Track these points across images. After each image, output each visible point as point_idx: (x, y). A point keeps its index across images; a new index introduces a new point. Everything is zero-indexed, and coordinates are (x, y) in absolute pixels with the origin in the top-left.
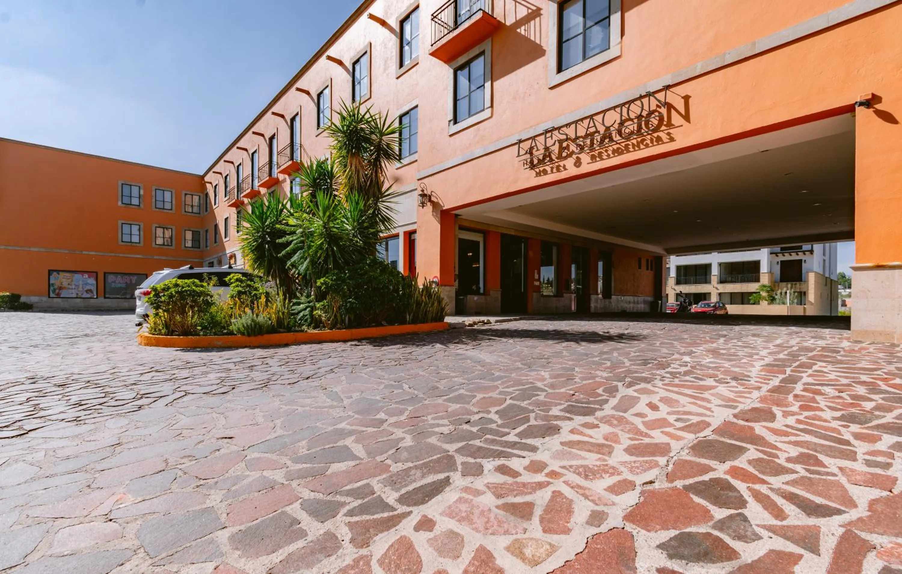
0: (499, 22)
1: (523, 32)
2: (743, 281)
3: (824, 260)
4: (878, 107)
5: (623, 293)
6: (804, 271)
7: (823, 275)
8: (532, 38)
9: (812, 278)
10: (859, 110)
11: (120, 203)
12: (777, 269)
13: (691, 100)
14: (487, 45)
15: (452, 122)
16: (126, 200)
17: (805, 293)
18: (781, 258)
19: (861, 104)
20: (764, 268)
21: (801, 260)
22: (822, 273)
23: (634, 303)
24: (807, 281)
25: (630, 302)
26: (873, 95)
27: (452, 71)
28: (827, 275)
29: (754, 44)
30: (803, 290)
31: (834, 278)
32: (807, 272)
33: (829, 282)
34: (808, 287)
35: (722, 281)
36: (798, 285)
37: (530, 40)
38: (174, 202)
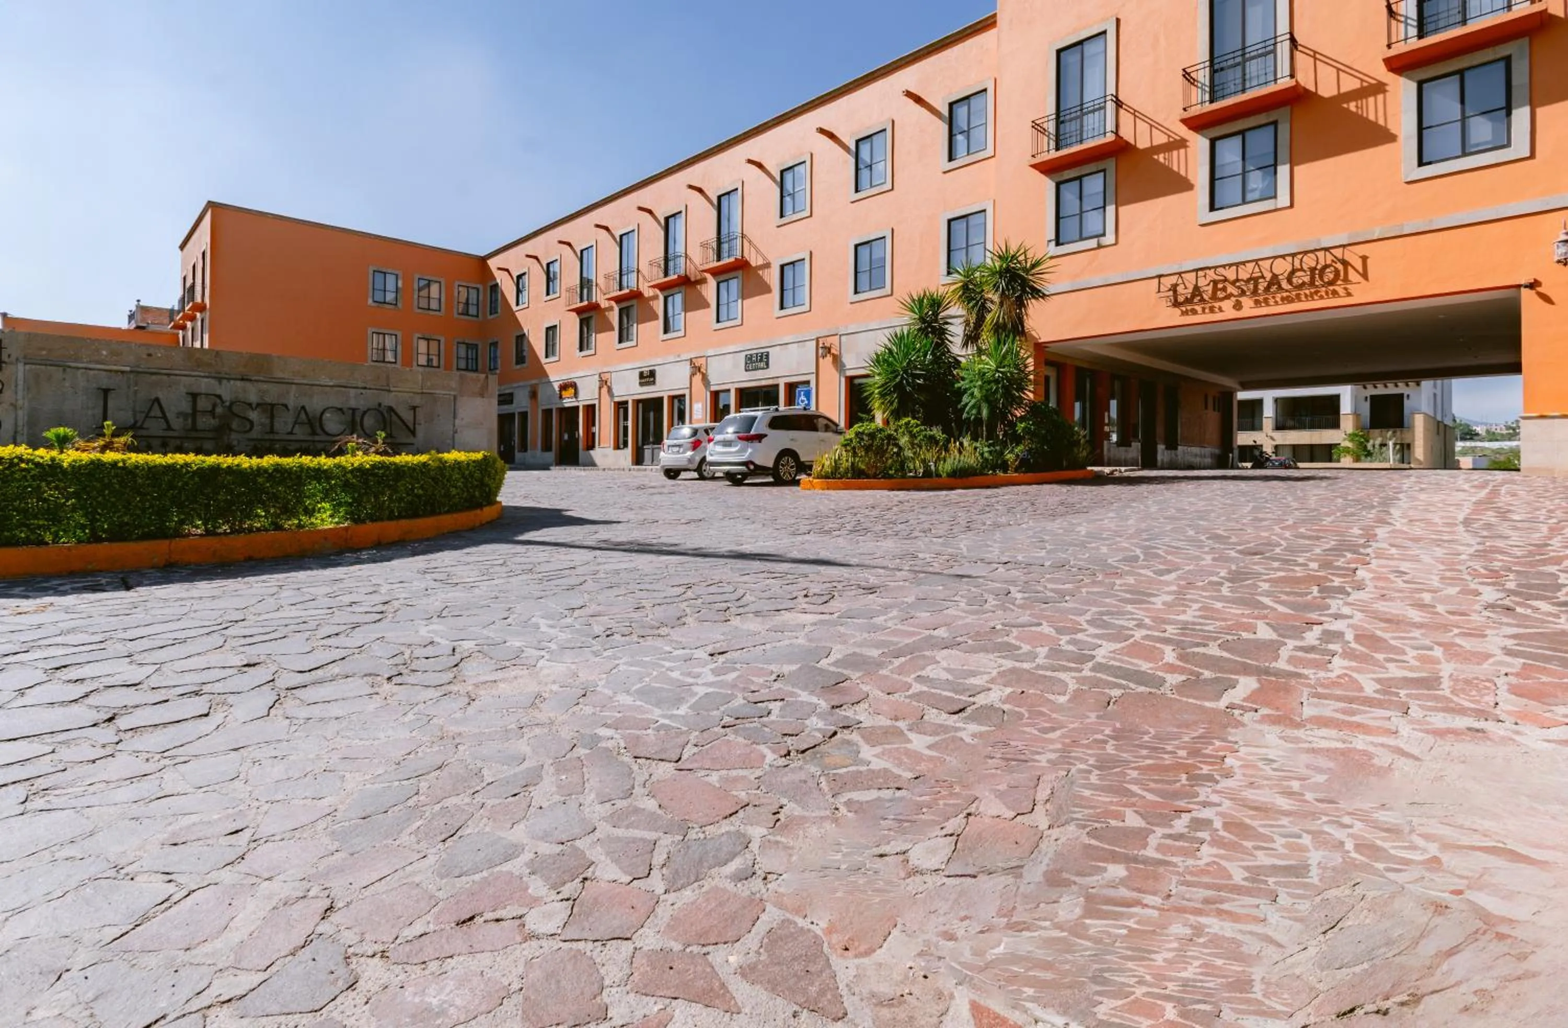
0: (1127, 143)
1: (1162, 160)
2: (1313, 426)
3: (1435, 395)
4: (1539, 289)
5: (1189, 442)
6: (1406, 411)
7: (1434, 418)
8: (1175, 168)
9: (1419, 423)
10: (1524, 291)
11: (370, 301)
12: (1366, 408)
13: (1369, 261)
14: (1110, 164)
15: (1053, 243)
16: (379, 296)
17: (1409, 446)
18: (1371, 391)
19: (1526, 287)
20: (1346, 407)
21: (1402, 395)
22: (1432, 414)
23: (1201, 456)
24: (1411, 428)
25: (1196, 455)
26: (1536, 281)
27: (1053, 185)
28: (1439, 418)
29: (1431, 221)
30: (1406, 441)
31: (1448, 422)
32: (1413, 414)
33: (1441, 427)
34: (1413, 436)
35: (1279, 427)
36: (1398, 433)
37: (1171, 170)
38: (443, 299)
